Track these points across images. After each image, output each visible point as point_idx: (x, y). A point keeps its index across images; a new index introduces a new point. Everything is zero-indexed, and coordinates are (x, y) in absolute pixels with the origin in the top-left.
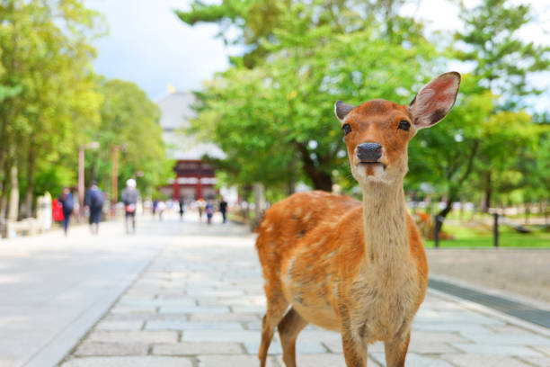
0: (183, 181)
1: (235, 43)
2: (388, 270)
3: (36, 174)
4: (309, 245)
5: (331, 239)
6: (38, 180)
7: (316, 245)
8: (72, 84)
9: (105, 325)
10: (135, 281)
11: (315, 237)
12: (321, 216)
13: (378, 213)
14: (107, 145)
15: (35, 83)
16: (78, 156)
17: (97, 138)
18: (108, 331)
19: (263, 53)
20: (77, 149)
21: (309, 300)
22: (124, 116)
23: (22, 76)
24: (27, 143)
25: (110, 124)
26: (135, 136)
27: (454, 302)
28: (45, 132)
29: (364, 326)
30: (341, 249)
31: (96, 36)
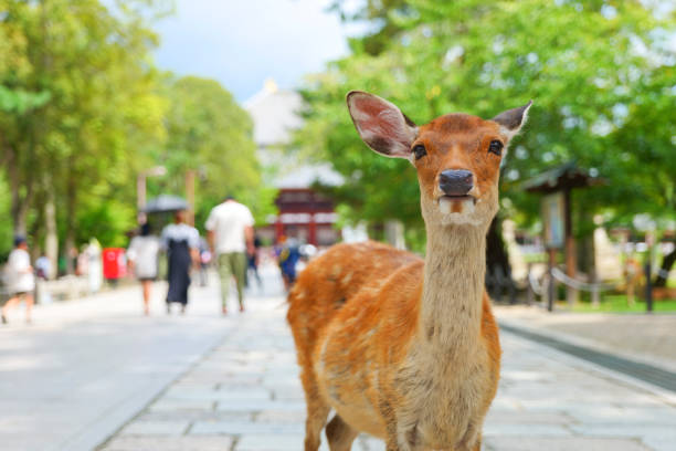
0: (289, 218)
1: (356, 18)
2: (451, 351)
3: (80, 214)
4: (343, 321)
5: (371, 311)
6: (83, 221)
7: (353, 320)
8: (124, 84)
9: (137, 428)
10: (195, 365)
11: (353, 309)
12: (363, 278)
13: (453, 264)
14: (178, 171)
15: (74, 86)
16: (135, 187)
17: (163, 160)
18: (137, 436)
19: (392, 31)
20: (134, 177)
21: (346, 396)
22: (202, 128)
23: (55, 76)
24: (64, 170)
25: (182, 140)
26: (218, 156)
27: (649, 393)
28: (91, 154)
29: (415, 429)
30: (382, 323)
31: (159, 17)
